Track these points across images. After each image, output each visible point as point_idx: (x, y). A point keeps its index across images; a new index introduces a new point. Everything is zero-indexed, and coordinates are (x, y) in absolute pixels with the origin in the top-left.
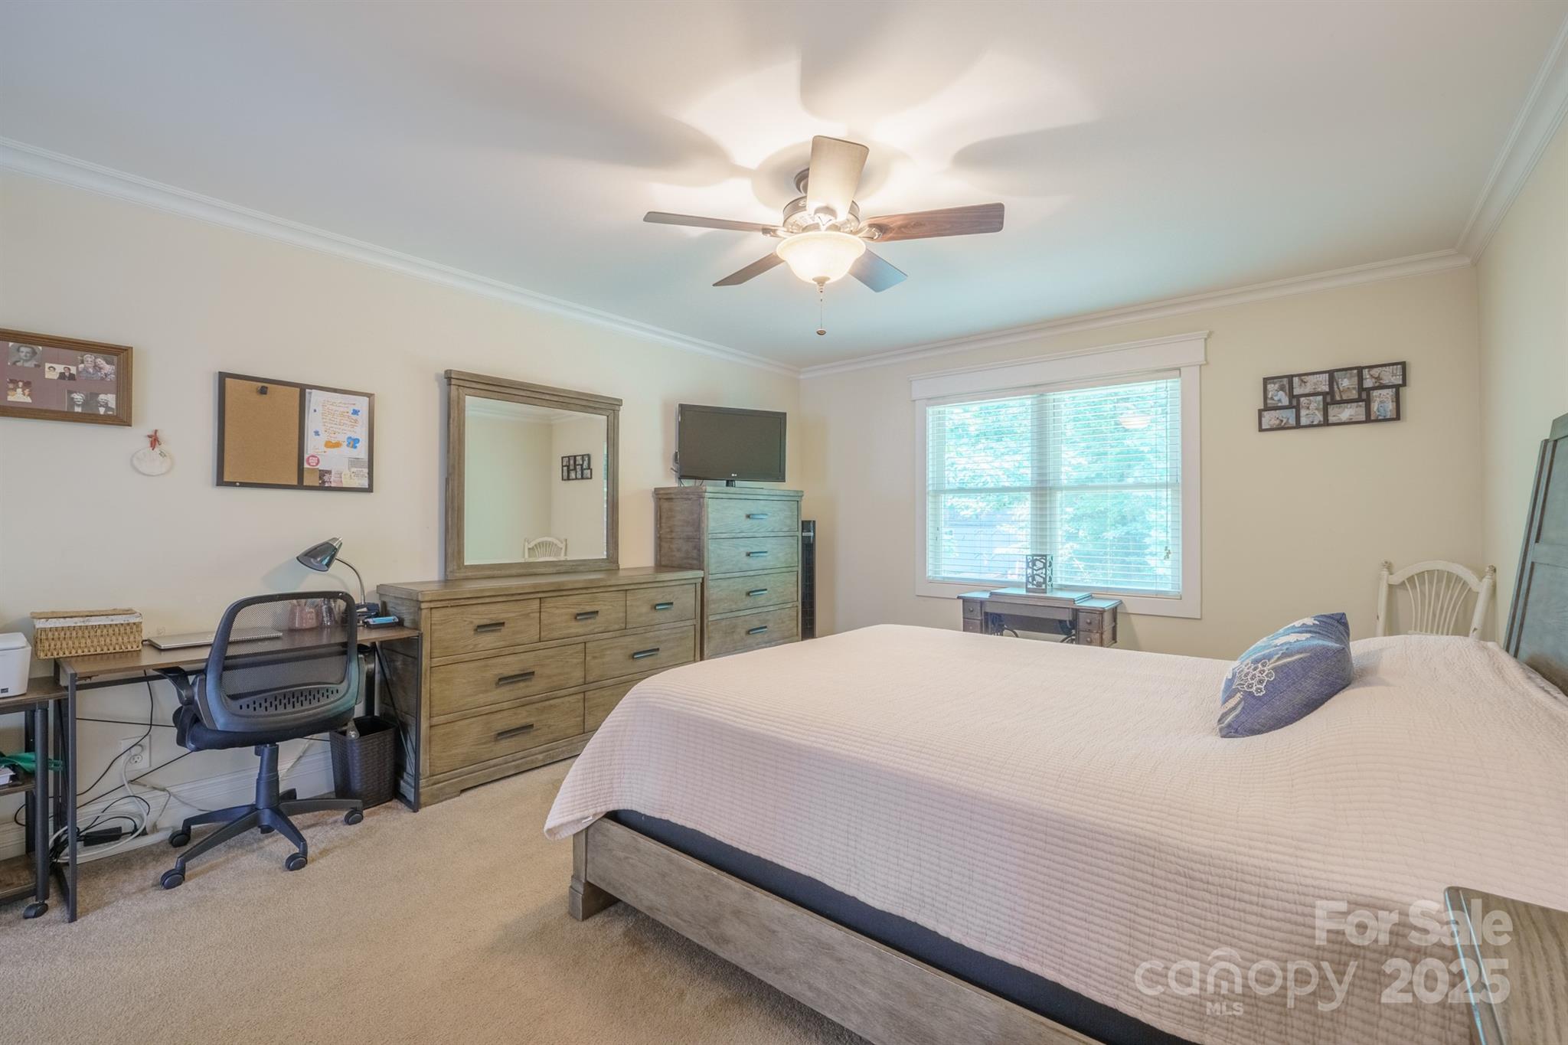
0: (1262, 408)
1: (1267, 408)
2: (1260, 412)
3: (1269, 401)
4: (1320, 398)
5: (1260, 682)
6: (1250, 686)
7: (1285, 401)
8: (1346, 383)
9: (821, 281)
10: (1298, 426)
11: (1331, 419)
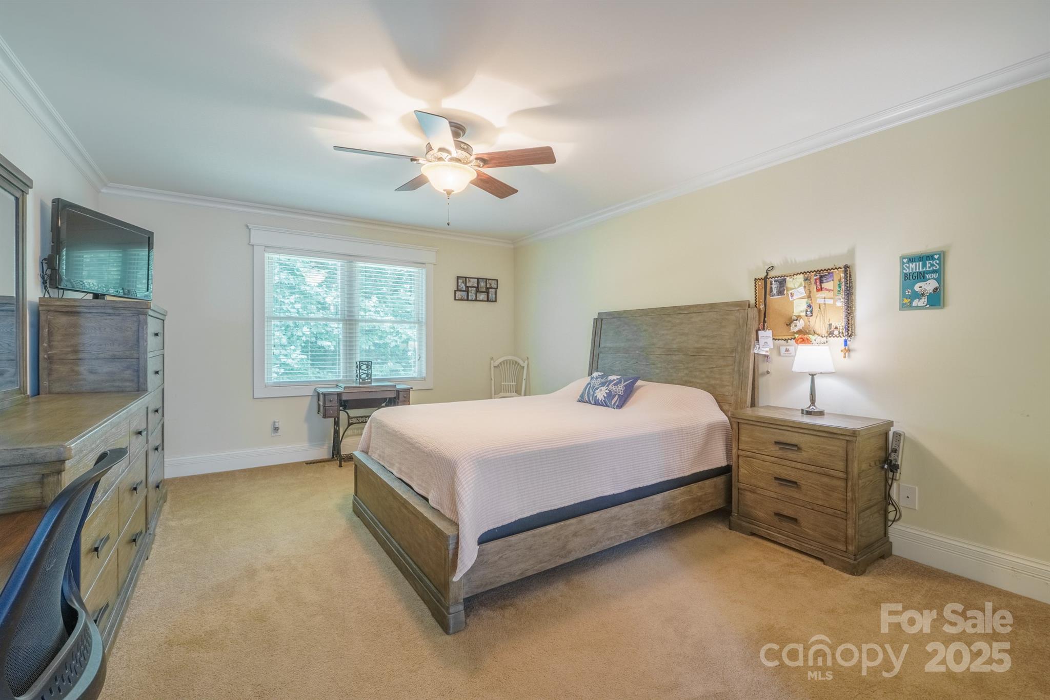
0: (456, 289)
1: (458, 290)
2: (455, 291)
3: (459, 287)
4: (475, 289)
5: (622, 390)
6: (619, 392)
7: (464, 289)
8: (482, 284)
9: (449, 192)
10: (468, 300)
11: (478, 299)
